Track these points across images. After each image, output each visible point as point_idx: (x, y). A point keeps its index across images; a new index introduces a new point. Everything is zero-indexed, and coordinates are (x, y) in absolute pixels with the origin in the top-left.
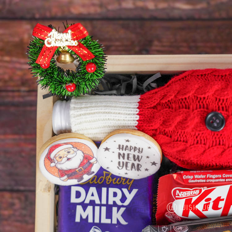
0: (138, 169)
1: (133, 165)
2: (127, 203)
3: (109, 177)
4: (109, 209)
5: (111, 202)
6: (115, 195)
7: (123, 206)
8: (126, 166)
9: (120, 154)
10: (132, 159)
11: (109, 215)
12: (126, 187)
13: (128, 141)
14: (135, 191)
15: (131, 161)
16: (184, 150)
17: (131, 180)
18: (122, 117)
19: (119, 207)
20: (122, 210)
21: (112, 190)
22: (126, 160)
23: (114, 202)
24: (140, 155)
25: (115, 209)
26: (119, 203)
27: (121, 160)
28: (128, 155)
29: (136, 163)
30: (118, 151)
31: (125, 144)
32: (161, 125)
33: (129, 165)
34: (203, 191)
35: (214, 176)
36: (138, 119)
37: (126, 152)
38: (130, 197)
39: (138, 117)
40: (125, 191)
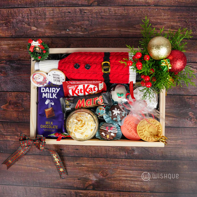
0: (60, 82)
1: (58, 80)
2: (57, 92)
3: (52, 84)
4: (52, 94)
5: (52, 92)
6: (54, 90)
7: (56, 93)
8: (56, 81)
9: (53, 77)
10: (57, 78)
11: (52, 96)
12: (57, 87)
13: (55, 72)
14: (59, 89)
15: (57, 79)
16: (70, 75)
17: (58, 85)
18: (54, 66)
19: (55, 93)
20: (56, 94)
21: (53, 88)
22: (56, 79)
23: (54, 92)
24: (59, 77)
25: (54, 94)
26: (55, 92)
27: (54, 79)
28: (56, 77)
29: (59, 79)
30: (53, 76)
31: (54, 74)
32: (64, 68)
33: (57, 80)
34: (76, 87)
35: (78, 82)
37: (55, 76)
38: (58, 90)
39: (58, 66)
40: (57, 88)
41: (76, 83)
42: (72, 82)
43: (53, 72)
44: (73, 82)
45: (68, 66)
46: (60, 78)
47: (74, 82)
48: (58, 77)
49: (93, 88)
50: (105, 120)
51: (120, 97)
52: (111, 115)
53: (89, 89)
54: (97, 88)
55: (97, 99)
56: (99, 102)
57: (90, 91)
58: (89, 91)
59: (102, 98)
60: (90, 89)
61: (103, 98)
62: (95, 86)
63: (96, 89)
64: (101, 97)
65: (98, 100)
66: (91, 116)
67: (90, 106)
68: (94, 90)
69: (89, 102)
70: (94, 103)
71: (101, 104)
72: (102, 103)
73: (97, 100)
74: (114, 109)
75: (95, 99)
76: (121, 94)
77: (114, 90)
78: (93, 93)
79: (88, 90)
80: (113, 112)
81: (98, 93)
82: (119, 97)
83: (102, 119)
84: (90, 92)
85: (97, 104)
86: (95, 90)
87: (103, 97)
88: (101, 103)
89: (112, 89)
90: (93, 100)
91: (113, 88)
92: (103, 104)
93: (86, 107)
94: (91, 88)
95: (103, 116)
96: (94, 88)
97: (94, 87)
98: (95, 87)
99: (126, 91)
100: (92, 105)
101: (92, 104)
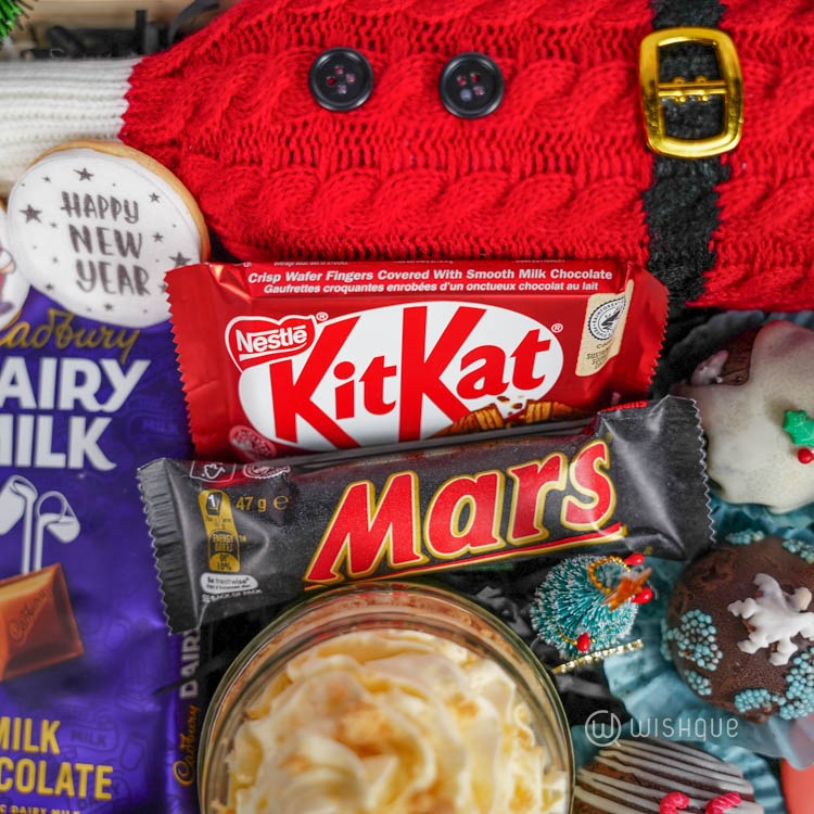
0: (141, 289)
1: (122, 271)
2: (114, 404)
3: (65, 326)
4: (61, 420)
5: (66, 404)
6: (80, 379)
7: (102, 414)
8: (105, 280)
9: (74, 232)
10: (113, 248)
11: (60, 443)
12: (115, 354)
13: (85, 175)
14: (139, 368)
15: (114, 259)
16: (254, 195)
17: (129, 331)
18: (77, 108)
19: (90, 418)
20: (101, 424)
21: (71, 366)
22: (97, 256)
23: (77, 402)
24: (134, 229)
25: (77, 423)
26: (91, 405)
27: (84, 255)
28: (100, 231)
29: (129, 262)
30: (65, 220)
31: (82, 188)
32: (190, 121)
33: (112, 273)
34: (319, 330)
35: (348, 277)
36: (123, 110)
37: (92, 223)
38: (124, 384)
39: (124, 106)
40: (111, 366)
41: (322, 282)
42: (283, 271)
43: (63, 173)
44: (291, 276)
45: (231, 87)
46: (148, 247)
47: (302, 281)
48: (122, 225)
49: (509, 345)
50: (630, 703)
52: (709, 655)
53: (466, 362)
54: (556, 346)
55: (552, 471)
56: (574, 512)
57: (479, 385)
58: (466, 387)
59: (606, 462)
60: (481, 363)
61: (617, 470)
62: (534, 325)
63: (548, 365)
64: (598, 451)
65: (570, 490)
66: (512, 685)
67: (468, 556)
68: (525, 379)
69: (467, 507)
70: (524, 526)
71: (593, 533)
72: (610, 526)
73: (559, 484)
74: (755, 593)
75: (532, 478)
77: (738, 375)
78: (505, 409)
79: (451, 377)
81: (554, 417)
82: (805, 455)
83: (592, 690)
84: (472, 405)
85: (559, 533)
86: (536, 375)
87: (614, 456)
88: (595, 526)
89: (710, 370)
90: (509, 482)
91: (719, 360)
92: (616, 536)
93: (434, 561)
94: (493, 355)
96: (530, 347)
97: (534, 334)
98: (545, 334)
100: (498, 544)
101: (503, 534)
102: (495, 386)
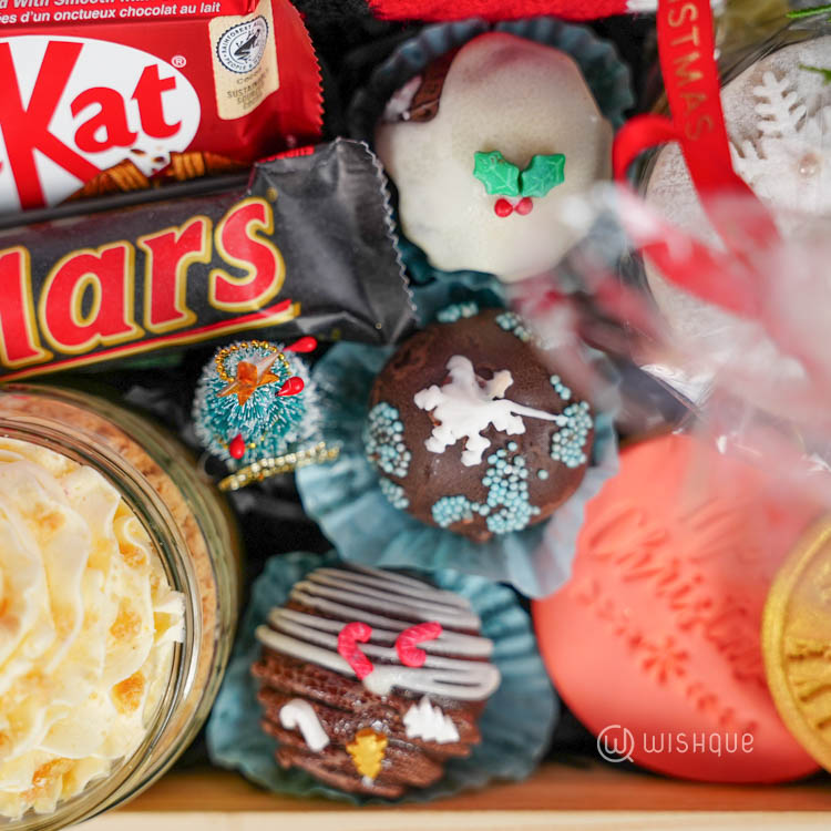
50: (330, 525)
51: (514, 200)
52: (395, 459)
53: (77, 107)
54: (183, 83)
55: (192, 241)
56: (225, 291)
57: (101, 135)
58: (85, 136)
59: (267, 226)
60: (94, 109)
61: (279, 236)
62: (151, 60)
64: (256, 212)
65: (217, 261)
67: (100, 349)
68: (157, 126)
69: (89, 292)
70: (164, 310)
71: (252, 314)
72: (276, 304)
73: (202, 255)
74: (443, 379)
76: (524, 164)
78: (146, 164)
79: (64, 126)
80: (425, 423)
81: (209, 172)
82: (502, 207)
84: (103, 160)
85: (209, 317)
86: (170, 120)
87: (278, 218)
88: (254, 304)
89: (399, 104)
90: (140, 256)
91: (408, 91)
92: (282, 317)
93: (59, 357)
94: (108, 98)
95: (291, 475)
96: (151, 89)
97: (150, 72)
99: (595, 118)
100: (130, 338)
101: (139, 318)
102: (121, 137)
